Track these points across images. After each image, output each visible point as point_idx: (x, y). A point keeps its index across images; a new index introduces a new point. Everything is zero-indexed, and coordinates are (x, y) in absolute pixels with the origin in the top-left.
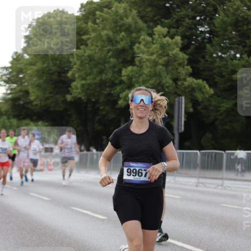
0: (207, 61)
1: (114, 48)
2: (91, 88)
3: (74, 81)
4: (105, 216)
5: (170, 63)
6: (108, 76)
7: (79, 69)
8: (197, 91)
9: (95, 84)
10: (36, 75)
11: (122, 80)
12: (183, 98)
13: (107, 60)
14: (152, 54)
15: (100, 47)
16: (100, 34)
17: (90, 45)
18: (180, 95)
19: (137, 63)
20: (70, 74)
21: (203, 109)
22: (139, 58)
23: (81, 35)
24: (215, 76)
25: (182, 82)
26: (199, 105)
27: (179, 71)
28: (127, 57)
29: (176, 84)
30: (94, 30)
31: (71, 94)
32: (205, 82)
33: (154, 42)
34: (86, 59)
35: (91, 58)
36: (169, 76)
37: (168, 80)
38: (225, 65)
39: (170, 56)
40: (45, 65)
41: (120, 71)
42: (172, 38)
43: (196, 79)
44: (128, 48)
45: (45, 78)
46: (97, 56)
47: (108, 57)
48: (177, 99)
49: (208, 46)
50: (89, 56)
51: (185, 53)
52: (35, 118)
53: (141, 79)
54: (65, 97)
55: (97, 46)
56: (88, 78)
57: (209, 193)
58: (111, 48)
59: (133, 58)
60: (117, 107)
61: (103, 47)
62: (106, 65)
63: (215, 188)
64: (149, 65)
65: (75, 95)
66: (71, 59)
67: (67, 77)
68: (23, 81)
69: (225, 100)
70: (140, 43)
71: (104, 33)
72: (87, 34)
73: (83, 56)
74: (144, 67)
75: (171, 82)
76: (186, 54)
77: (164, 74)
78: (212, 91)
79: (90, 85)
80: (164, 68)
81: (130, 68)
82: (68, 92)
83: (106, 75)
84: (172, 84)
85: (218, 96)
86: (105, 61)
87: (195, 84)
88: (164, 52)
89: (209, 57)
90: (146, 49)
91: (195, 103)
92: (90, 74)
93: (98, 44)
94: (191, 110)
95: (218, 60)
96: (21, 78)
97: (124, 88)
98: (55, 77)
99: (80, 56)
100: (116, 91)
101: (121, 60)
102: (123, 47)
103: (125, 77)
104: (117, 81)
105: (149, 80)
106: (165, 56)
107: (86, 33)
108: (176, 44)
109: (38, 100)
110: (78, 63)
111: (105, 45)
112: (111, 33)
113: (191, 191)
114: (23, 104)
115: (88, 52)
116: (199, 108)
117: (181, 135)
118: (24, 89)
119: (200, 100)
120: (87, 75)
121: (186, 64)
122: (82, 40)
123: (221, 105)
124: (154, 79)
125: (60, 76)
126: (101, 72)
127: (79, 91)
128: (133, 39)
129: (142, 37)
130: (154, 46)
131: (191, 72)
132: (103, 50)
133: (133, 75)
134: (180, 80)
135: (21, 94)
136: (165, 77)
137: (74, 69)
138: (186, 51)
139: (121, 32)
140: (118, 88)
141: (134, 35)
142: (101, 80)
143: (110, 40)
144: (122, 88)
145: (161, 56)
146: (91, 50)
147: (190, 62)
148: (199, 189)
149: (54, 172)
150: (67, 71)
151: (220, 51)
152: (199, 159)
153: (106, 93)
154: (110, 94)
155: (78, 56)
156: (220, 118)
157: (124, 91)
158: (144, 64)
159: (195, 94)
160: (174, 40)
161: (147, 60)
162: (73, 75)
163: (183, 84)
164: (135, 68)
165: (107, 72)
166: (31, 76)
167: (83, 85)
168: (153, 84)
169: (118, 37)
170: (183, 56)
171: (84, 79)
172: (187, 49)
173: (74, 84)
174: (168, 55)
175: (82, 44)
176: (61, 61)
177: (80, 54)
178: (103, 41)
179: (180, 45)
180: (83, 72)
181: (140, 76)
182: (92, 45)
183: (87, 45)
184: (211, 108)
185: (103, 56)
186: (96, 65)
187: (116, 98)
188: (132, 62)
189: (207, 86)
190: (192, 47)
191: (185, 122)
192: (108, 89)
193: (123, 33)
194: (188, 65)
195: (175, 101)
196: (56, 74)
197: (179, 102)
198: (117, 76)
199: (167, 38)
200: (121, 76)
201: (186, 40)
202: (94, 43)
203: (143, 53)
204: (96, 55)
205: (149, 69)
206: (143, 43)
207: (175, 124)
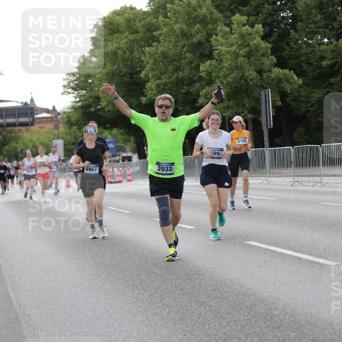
0: (293, 48)
1: (189, 42)
2: (167, 87)
3: (148, 81)
4: (193, 226)
5: (252, 54)
6: (185, 73)
7: (152, 68)
8: (284, 82)
9: (171, 83)
10: (106, 79)
11: (201, 76)
12: (270, 90)
13: (183, 56)
14: (231, 46)
15: (173, 42)
16: (173, 29)
17: (162, 41)
18: (266, 88)
19: (216, 57)
20: (142, 75)
21: (292, 101)
22: (217, 52)
23: (152, 32)
24: (303, 64)
25: (268, 74)
26: (288, 97)
27: (262, 61)
28: (204, 51)
29: (261, 75)
30: (166, 25)
31: (146, 96)
32: (292, 72)
33: (233, 32)
34: (159, 57)
35: (164, 55)
36: (252, 68)
37: (251, 73)
38: (312, 51)
39: (250, 47)
40: (115, 67)
41: (198, 66)
42: (252, 27)
43: (282, 69)
44: (205, 41)
45: (115, 81)
46: (171, 53)
47: (183, 53)
48: (263, 92)
49: (292, 31)
50: (162, 53)
51: (267, 41)
52: (108, 126)
53: (221, 74)
54: (139, 99)
55: (170, 42)
56: (163, 77)
57: (307, 192)
58: (186, 42)
59: (211, 51)
60: (196, 105)
61: (177, 42)
62: (182, 61)
63: (313, 186)
64: (229, 58)
65: (151, 96)
66: (143, 58)
67: (140, 78)
68: (93, 86)
69: (315, 90)
70: (217, 35)
71: (177, 27)
72: (159, 30)
73: (157, 53)
74: (224, 60)
75: (254, 74)
76: (270, 43)
77: (246, 66)
78: (301, 81)
79: (166, 84)
80: (246, 60)
81: (208, 63)
82: (143, 94)
83: (183, 72)
84: (257, 76)
85: (308, 86)
86: (180, 57)
87: (282, 75)
88: (244, 42)
89: (294, 44)
90: (224, 41)
91: (283, 95)
92: (165, 73)
93: (172, 40)
94: (280, 103)
95: (304, 46)
96: (90, 83)
97: (204, 84)
98: (127, 79)
99: (153, 54)
100: (194, 89)
101: (198, 55)
102: (200, 41)
103: (204, 73)
104: (196, 78)
105: (230, 74)
106: (245, 46)
107: (157, 28)
108: (257, 32)
109: (110, 105)
110: (151, 61)
111: (180, 40)
112: (184, 27)
113: (286, 191)
114: (95, 111)
115: (161, 49)
116: (288, 100)
117: (270, 131)
118: (94, 95)
119: (289, 92)
120: (162, 75)
121: (269, 53)
122: (154, 36)
123: (312, 95)
124: (236, 71)
125: (132, 78)
126: (177, 69)
127: (155, 92)
128: (209, 31)
129: (219, 28)
130: (233, 36)
131: (276, 62)
132: (178, 46)
133: (212, 70)
134: (265, 72)
135: (91, 100)
136: (248, 69)
137: (148, 68)
138: (268, 39)
139: (195, 25)
140: (197, 85)
141: (210, 26)
142: (177, 77)
143: (184, 34)
144: (201, 85)
145: (241, 46)
146: (165, 47)
147: (274, 51)
148: (295, 188)
149: (134, 182)
150: (140, 72)
151: (306, 37)
152: (292, 156)
153: (184, 91)
154: (188, 93)
155: (150, 54)
156: (312, 109)
157: (204, 88)
158: (224, 57)
159: (283, 86)
160: (254, 29)
161: (227, 52)
162: (147, 75)
163: (269, 76)
164: (214, 62)
165: (184, 69)
166: (101, 80)
167: (158, 86)
168: (235, 78)
169: (193, 30)
170: (265, 45)
171: (159, 78)
172: (270, 38)
173: (148, 85)
174: (249, 45)
175: (154, 41)
176: (132, 61)
177: (152, 52)
178: (177, 36)
179: (262, 33)
180: (157, 71)
181: (220, 70)
182: (165, 40)
183: (159, 42)
184: (302, 99)
185: (178, 51)
186: (171, 63)
187: (195, 97)
188: (210, 56)
189: (295, 76)
190: (275, 35)
191: (273, 116)
192: (186, 88)
193: (198, 25)
194: (272, 54)
195: (261, 95)
196: (128, 75)
197: (265, 95)
198: (195, 73)
199: (247, 27)
200: (200, 72)
201: (268, 28)
202: (167, 39)
203: (222, 45)
204: (171, 51)
205: (229, 62)
206: (220, 34)
207: (263, 120)
